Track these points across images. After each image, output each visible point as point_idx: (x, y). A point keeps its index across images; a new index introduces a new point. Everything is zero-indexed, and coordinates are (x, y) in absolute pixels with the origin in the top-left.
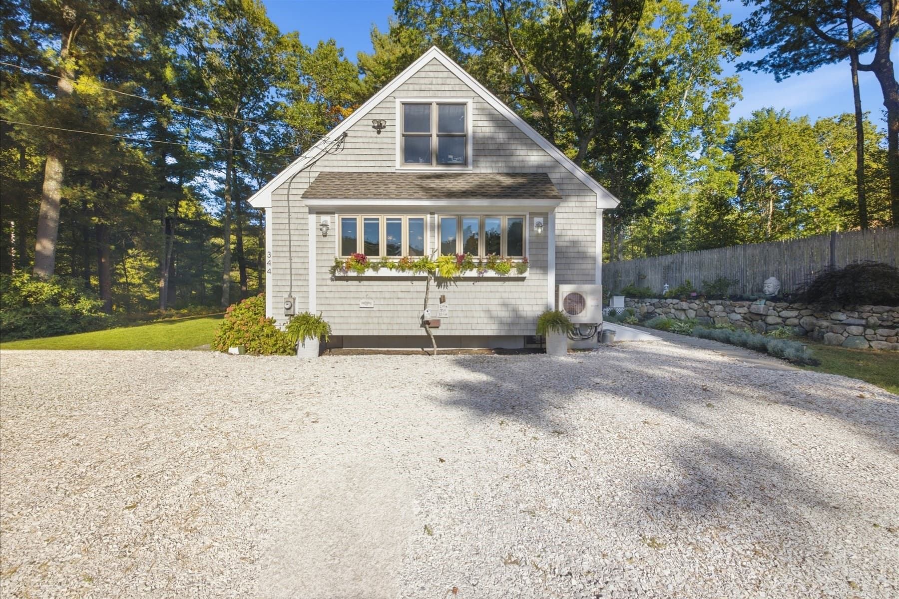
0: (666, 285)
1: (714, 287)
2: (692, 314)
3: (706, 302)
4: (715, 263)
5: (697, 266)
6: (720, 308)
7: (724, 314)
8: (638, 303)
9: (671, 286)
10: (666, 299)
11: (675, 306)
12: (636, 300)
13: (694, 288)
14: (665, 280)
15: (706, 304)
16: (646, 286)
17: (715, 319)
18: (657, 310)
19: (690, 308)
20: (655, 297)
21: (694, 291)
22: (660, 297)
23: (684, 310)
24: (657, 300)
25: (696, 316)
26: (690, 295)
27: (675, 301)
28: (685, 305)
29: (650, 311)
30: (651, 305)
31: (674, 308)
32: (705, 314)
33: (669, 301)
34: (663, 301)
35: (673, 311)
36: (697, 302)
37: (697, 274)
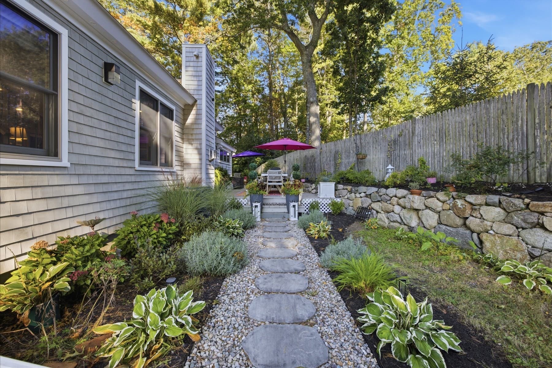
0: (390, 167)
1: (477, 167)
2: (431, 219)
3: (460, 198)
4: (467, 129)
5: (437, 137)
6: (495, 212)
7: (508, 229)
8: (351, 192)
9: (397, 168)
10: (387, 187)
11: (401, 201)
12: (349, 188)
13: (431, 171)
14: (390, 159)
15: (459, 203)
16: (366, 169)
17: (484, 237)
18: (374, 205)
19: (427, 207)
20: (374, 185)
21: (432, 176)
22: (380, 185)
23: (417, 210)
24: (374, 189)
25: (440, 223)
26: (426, 183)
27: (401, 192)
28: (417, 201)
29: (365, 206)
30: (367, 196)
31: (399, 204)
32: (459, 221)
33: (392, 191)
34: (383, 190)
35: (397, 209)
36: (441, 195)
37: (437, 147)
